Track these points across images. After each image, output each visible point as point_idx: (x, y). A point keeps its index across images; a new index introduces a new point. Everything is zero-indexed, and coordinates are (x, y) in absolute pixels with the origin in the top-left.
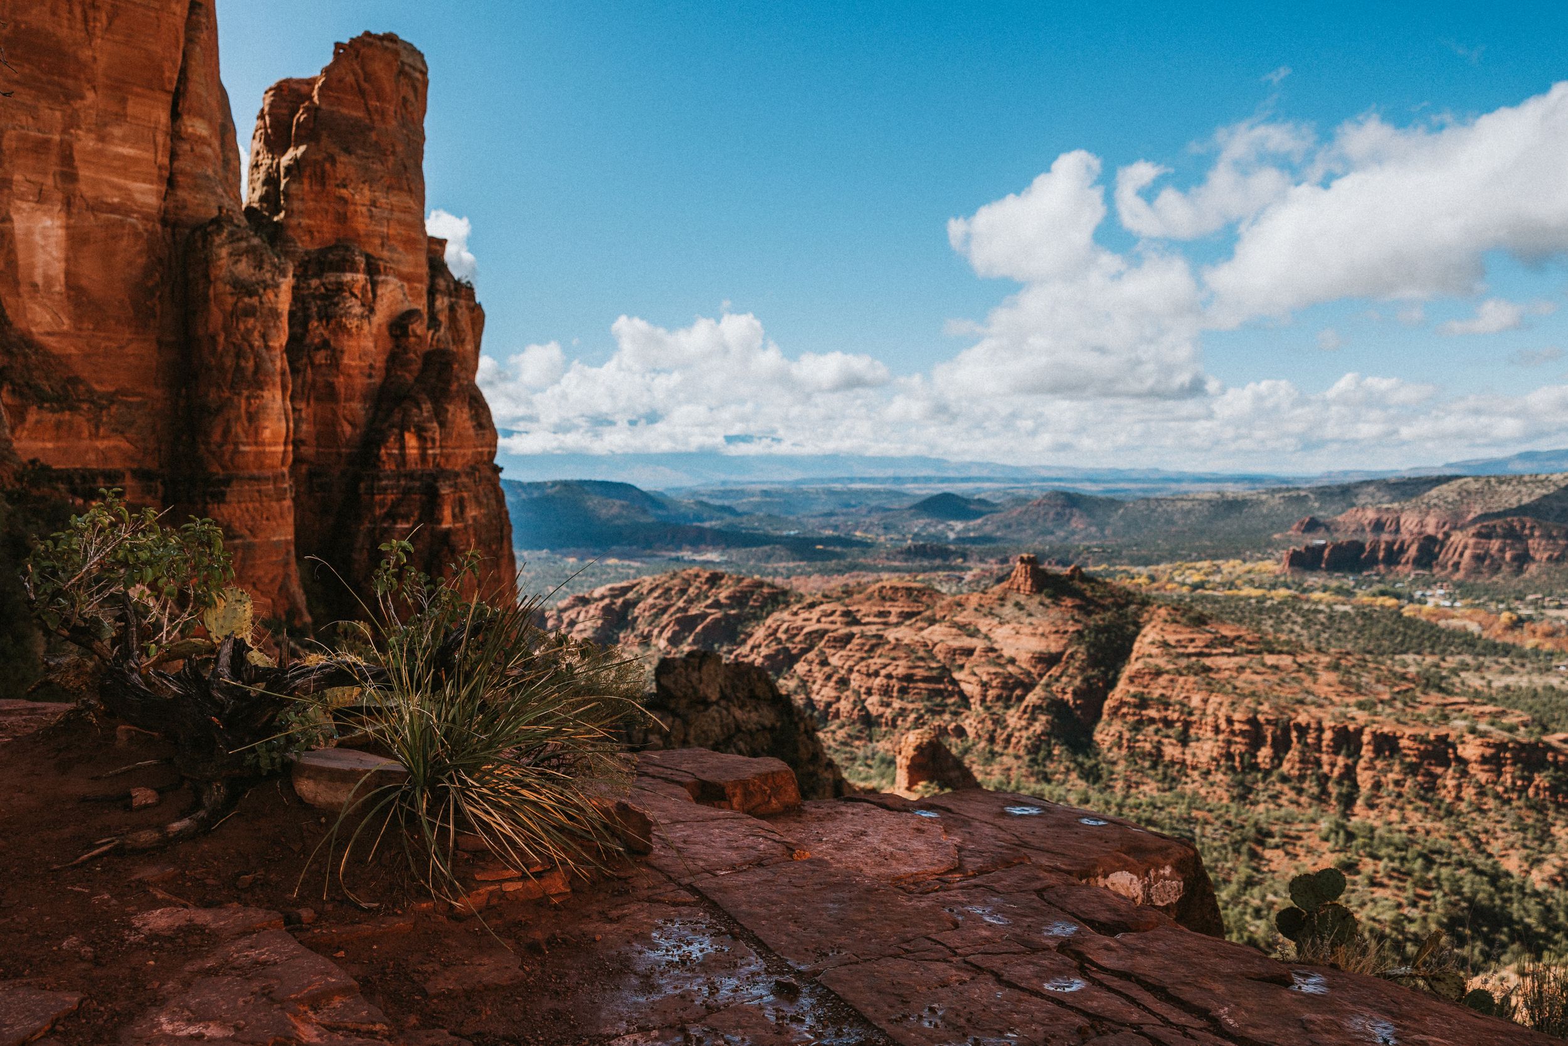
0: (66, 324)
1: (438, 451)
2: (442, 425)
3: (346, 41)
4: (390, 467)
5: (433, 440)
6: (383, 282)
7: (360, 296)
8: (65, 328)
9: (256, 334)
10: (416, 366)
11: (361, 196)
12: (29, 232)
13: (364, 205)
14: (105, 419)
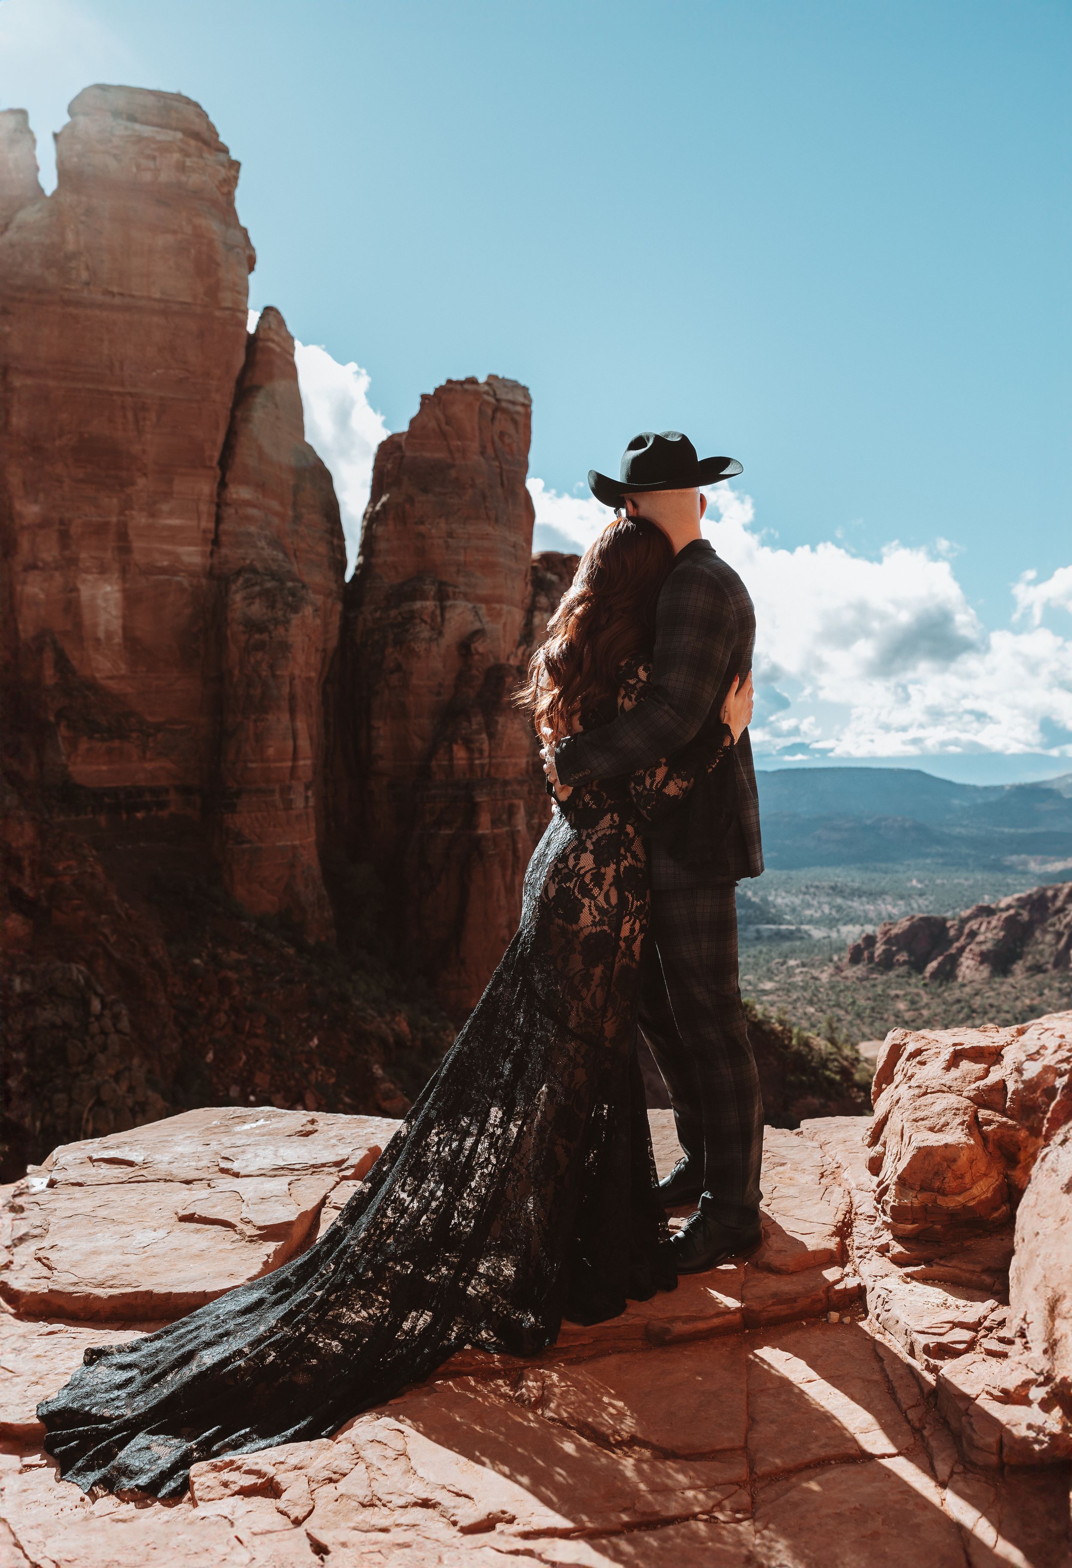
0: (123, 669)
1: (486, 761)
2: (491, 736)
3: (431, 392)
4: (439, 777)
5: (481, 751)
6: (451, 606)
7: (429, 621)
8: (123, 672)
9: (264, 666)
10: (478, 683)
11: (438, 530)
12: (93, 598)
13: (440, 538)
14: (151, 745)
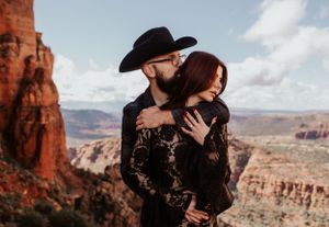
1: (41, 100)
4: (26, 104)
5: (39, 96)
6: (21, 46)
7: (14, 50)
10: (33, 73)
11: (14, 18)
13: (15, 21)
